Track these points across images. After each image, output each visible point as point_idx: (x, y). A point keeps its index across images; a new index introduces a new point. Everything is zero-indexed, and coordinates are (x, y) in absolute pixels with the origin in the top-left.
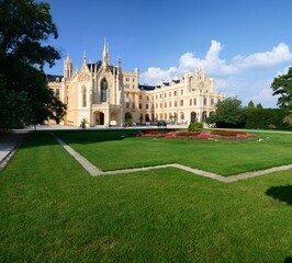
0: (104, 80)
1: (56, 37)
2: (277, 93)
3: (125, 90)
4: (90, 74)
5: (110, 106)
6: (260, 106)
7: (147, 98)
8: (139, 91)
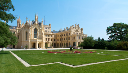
1: (14, 10)
2: (109, 33)
6: (103, 39)
7: (55, 36)
8: (51, 33)
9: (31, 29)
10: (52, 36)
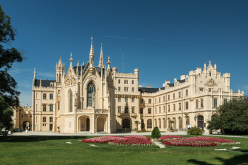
0: (91, 83)
3: (116, 92)
4: (76, 78)
5: (96, 111)
7: (150, 101)
8: (138, 93)
9: (79, 83)
10: (142, 101)
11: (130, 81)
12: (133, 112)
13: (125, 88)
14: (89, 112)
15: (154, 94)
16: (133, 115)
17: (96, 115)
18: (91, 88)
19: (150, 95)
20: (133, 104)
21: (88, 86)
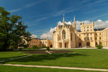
5: (64, 40)
7: (100, 34)
8: (94, 31)
9: (59, 31)
10: (96, 34)
11: (90, 27)
12: (91, 39)
13: (87, 30)
14: (62, 41)
15: (102, 31)
16: (91, 40)
17: (64, 42)
18: (64, 32)
19: (100, 31)
20: (91, 36)
21: (63, 32)
